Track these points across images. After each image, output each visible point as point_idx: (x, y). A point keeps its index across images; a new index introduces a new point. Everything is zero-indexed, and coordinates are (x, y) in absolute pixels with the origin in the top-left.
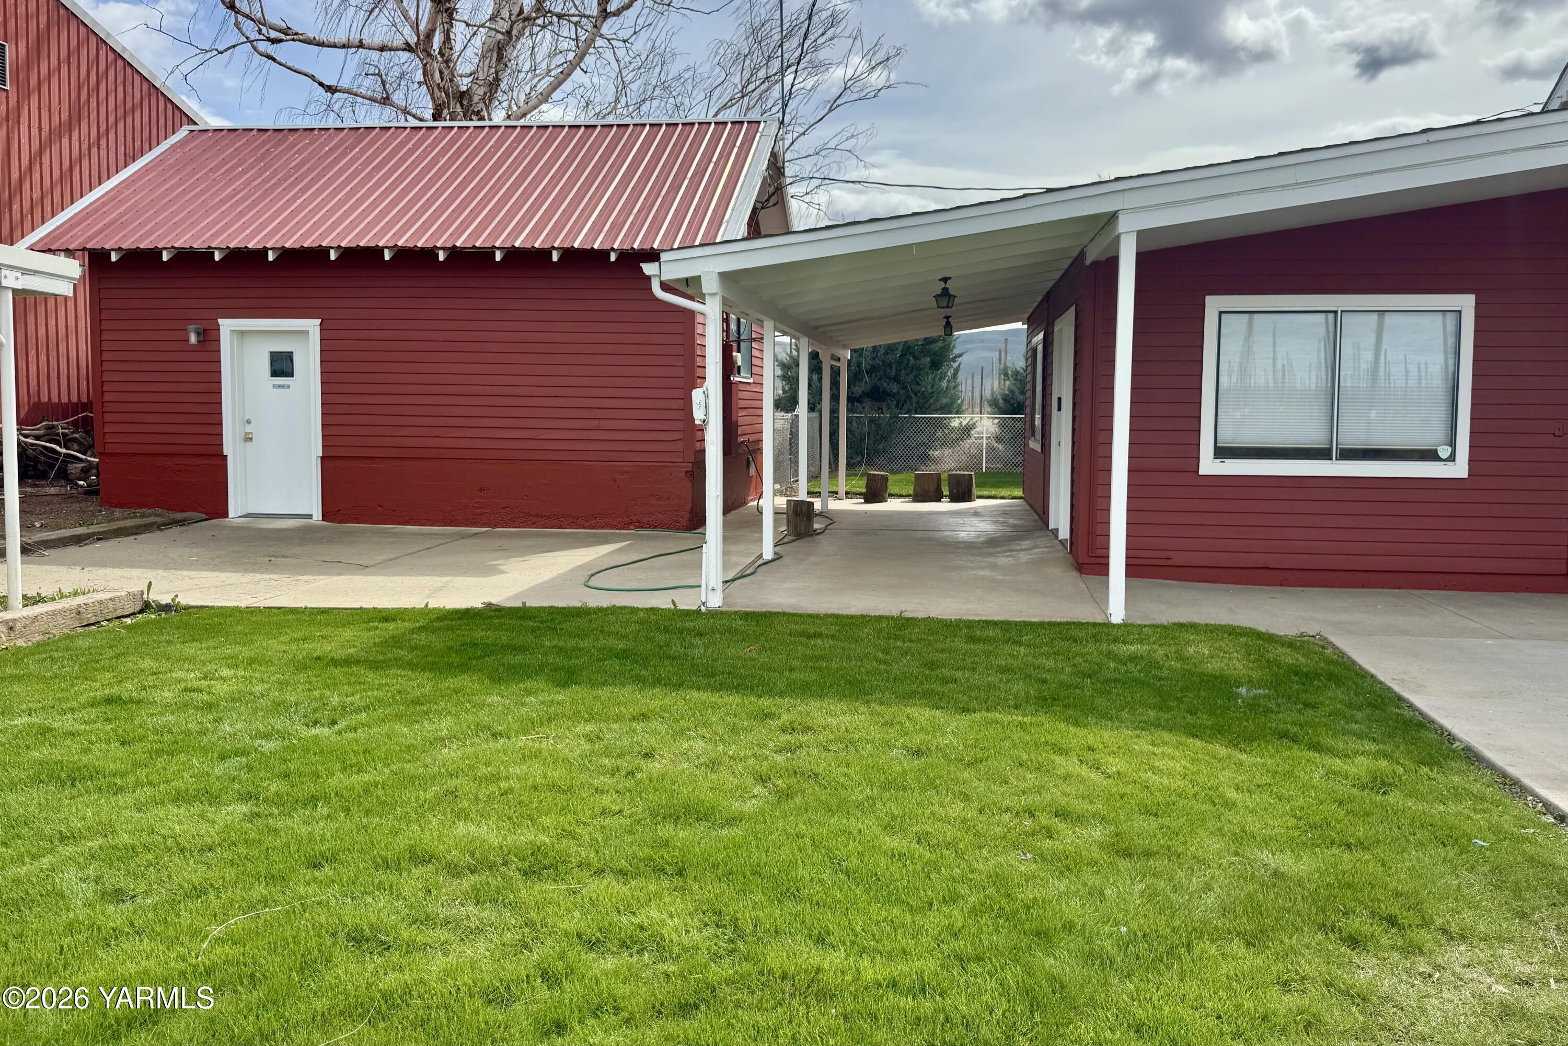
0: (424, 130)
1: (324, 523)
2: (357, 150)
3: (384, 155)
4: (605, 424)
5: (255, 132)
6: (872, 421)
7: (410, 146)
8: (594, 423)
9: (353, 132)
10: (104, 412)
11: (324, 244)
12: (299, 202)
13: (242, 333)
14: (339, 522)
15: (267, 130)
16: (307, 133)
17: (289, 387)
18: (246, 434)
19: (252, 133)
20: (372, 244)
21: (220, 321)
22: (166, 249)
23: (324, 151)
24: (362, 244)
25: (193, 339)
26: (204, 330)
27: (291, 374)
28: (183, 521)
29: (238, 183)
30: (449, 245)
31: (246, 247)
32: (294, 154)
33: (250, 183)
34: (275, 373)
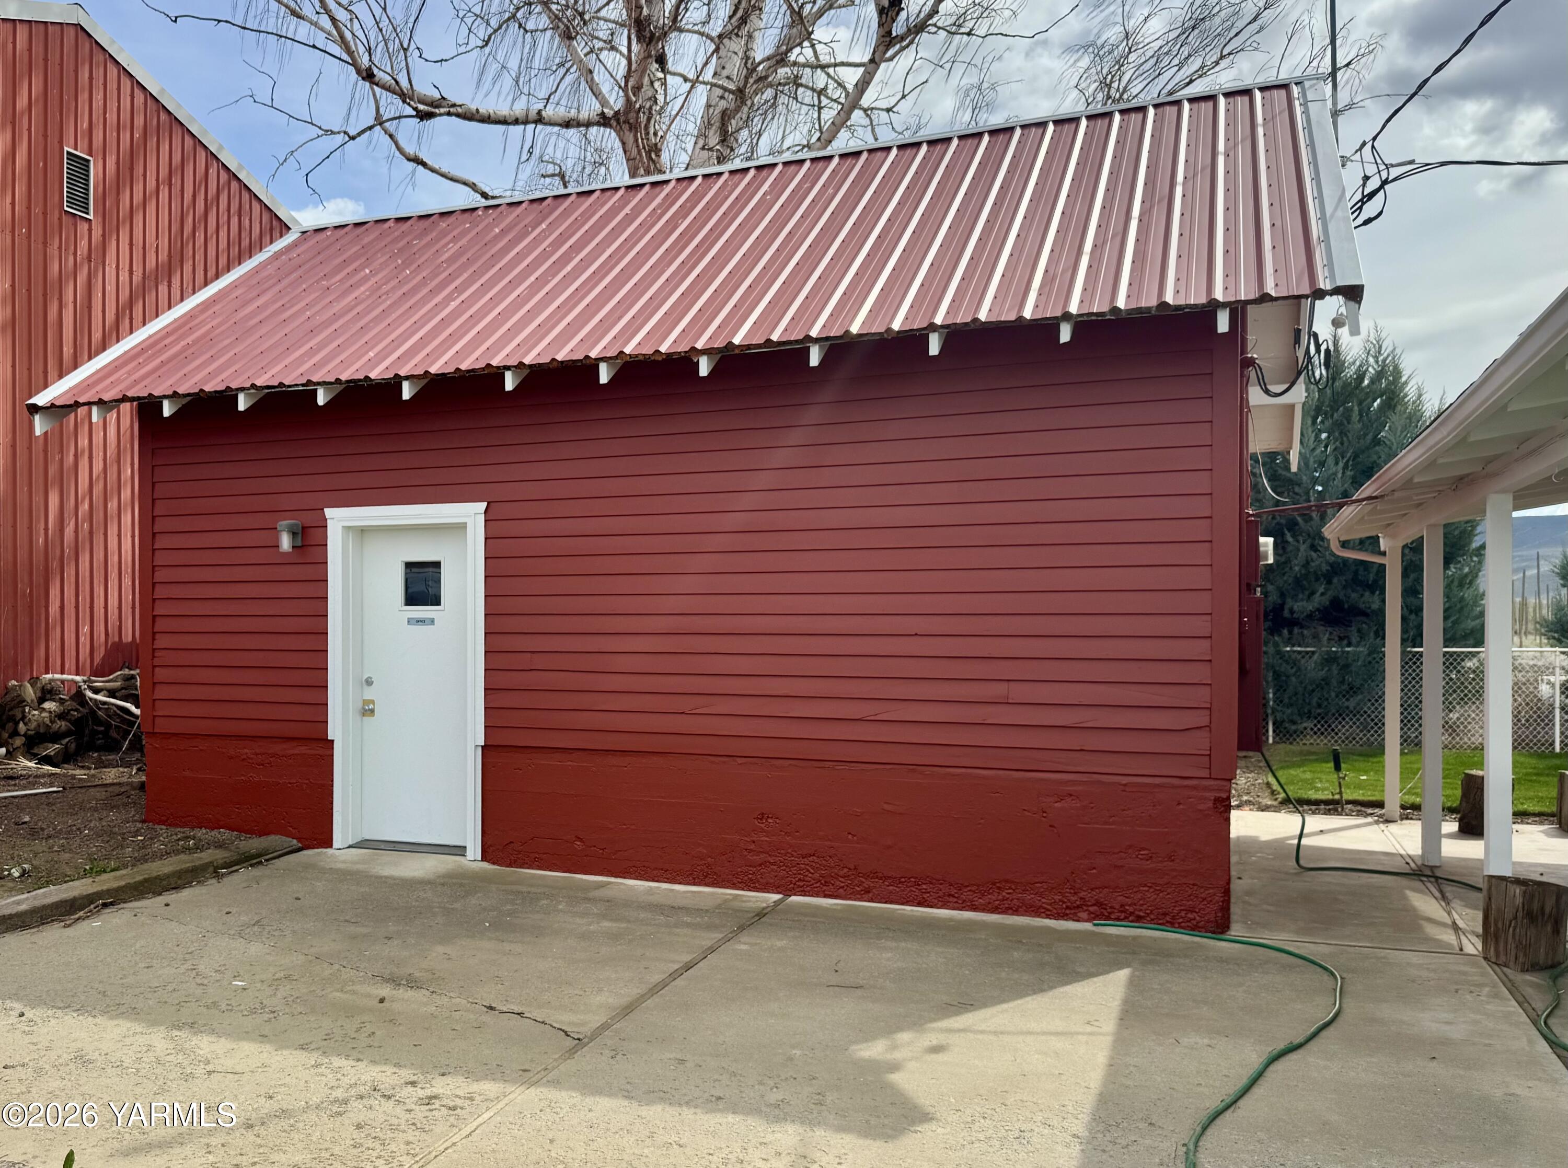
0: (647, 188)
1: (485, 865)
2: (544, 226)
3: (586, 227)
4: (1019, 692)
5: (391, 223)
6: (1330, 659)
7: (627, 210)
8: (999, 690)
9: (535, 205)
10: (154, 667)
11: (495, 363)
12: (453, 305)
13: (362, 532)
14: (510, 865)
15: (408, 219)
16: (467, 215)
17: (432, 622)
18: (366, 702)
19: (387, 225)
20: (579, 356)
21: (328, 512)
22: (242, 389)
23: (493, 234)
24: (560, 357)
25: (286, 543)
26: (304, 528)
27: (436, 601)
28: (259, 855)
29: (362, 289)
30: (719, 343)
31: (367, 378)
32: (448, 243)
33: (380, 288)
34: (412, 599)
